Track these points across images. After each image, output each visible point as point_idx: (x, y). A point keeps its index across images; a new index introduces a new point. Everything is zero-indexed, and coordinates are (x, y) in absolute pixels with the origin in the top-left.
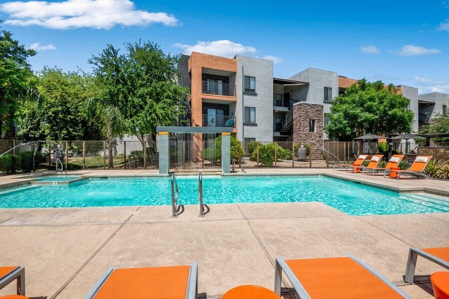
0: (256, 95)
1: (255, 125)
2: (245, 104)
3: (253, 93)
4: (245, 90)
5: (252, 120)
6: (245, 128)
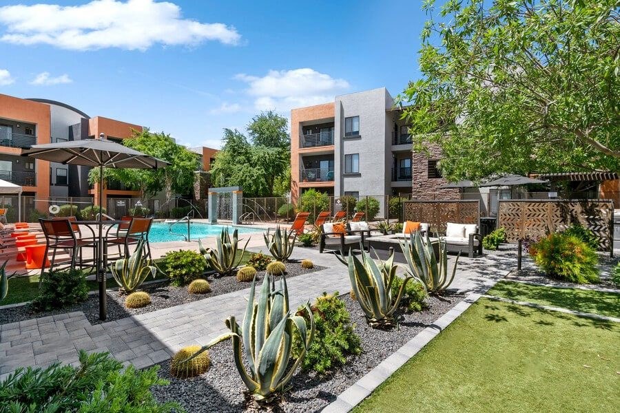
0: (360, 137)
1: (358, 175)
2: (346, 152)
3: (355, 136)
4: (346, 134)
5: (355, 170)
6: (346, 180)
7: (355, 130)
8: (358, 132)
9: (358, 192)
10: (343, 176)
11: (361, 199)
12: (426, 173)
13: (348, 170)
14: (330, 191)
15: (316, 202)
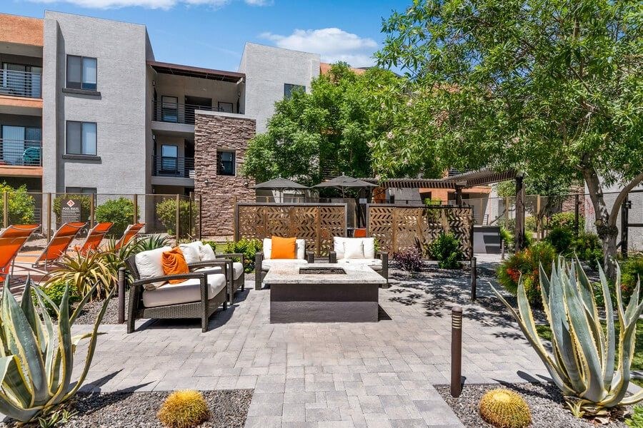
0: (98, 96)
1: (97, 160)
2: (69, 115)
3: (91, 91)
4: (69, 84)
5: (89, 150)
6: (68, 166)
7: (89, 80)
8: (94, 86)
9: (95, 189)
10: (61, 159)
11: (101, 202)
12: (214, 167)
13: (74, 150)
14: (34, 184)
15: (8, 205)
